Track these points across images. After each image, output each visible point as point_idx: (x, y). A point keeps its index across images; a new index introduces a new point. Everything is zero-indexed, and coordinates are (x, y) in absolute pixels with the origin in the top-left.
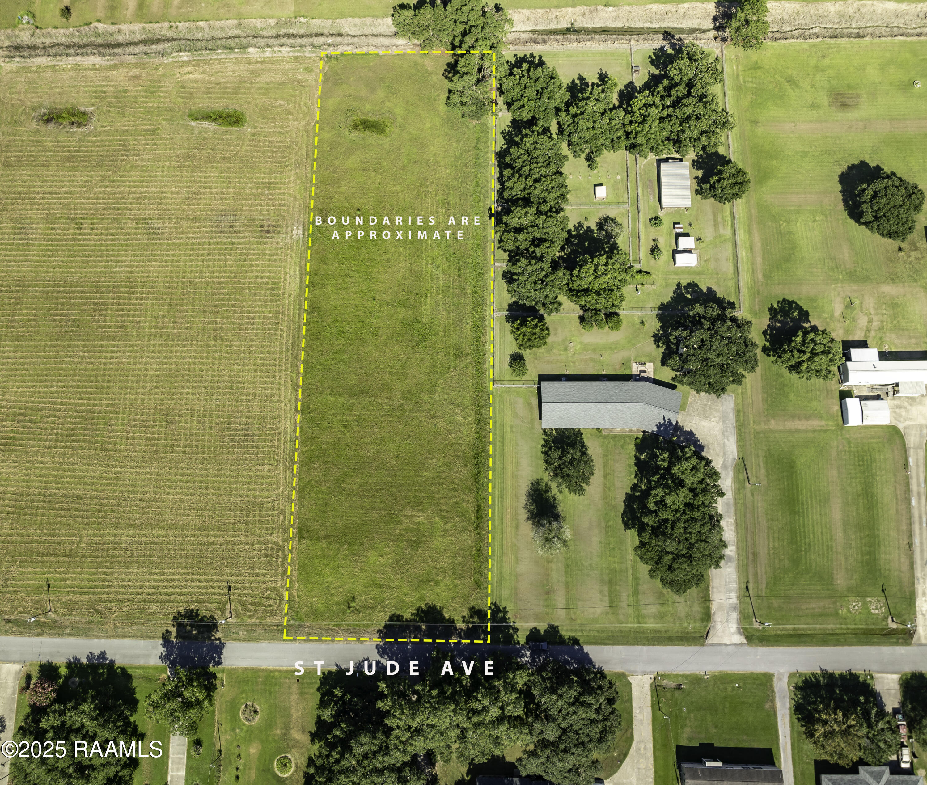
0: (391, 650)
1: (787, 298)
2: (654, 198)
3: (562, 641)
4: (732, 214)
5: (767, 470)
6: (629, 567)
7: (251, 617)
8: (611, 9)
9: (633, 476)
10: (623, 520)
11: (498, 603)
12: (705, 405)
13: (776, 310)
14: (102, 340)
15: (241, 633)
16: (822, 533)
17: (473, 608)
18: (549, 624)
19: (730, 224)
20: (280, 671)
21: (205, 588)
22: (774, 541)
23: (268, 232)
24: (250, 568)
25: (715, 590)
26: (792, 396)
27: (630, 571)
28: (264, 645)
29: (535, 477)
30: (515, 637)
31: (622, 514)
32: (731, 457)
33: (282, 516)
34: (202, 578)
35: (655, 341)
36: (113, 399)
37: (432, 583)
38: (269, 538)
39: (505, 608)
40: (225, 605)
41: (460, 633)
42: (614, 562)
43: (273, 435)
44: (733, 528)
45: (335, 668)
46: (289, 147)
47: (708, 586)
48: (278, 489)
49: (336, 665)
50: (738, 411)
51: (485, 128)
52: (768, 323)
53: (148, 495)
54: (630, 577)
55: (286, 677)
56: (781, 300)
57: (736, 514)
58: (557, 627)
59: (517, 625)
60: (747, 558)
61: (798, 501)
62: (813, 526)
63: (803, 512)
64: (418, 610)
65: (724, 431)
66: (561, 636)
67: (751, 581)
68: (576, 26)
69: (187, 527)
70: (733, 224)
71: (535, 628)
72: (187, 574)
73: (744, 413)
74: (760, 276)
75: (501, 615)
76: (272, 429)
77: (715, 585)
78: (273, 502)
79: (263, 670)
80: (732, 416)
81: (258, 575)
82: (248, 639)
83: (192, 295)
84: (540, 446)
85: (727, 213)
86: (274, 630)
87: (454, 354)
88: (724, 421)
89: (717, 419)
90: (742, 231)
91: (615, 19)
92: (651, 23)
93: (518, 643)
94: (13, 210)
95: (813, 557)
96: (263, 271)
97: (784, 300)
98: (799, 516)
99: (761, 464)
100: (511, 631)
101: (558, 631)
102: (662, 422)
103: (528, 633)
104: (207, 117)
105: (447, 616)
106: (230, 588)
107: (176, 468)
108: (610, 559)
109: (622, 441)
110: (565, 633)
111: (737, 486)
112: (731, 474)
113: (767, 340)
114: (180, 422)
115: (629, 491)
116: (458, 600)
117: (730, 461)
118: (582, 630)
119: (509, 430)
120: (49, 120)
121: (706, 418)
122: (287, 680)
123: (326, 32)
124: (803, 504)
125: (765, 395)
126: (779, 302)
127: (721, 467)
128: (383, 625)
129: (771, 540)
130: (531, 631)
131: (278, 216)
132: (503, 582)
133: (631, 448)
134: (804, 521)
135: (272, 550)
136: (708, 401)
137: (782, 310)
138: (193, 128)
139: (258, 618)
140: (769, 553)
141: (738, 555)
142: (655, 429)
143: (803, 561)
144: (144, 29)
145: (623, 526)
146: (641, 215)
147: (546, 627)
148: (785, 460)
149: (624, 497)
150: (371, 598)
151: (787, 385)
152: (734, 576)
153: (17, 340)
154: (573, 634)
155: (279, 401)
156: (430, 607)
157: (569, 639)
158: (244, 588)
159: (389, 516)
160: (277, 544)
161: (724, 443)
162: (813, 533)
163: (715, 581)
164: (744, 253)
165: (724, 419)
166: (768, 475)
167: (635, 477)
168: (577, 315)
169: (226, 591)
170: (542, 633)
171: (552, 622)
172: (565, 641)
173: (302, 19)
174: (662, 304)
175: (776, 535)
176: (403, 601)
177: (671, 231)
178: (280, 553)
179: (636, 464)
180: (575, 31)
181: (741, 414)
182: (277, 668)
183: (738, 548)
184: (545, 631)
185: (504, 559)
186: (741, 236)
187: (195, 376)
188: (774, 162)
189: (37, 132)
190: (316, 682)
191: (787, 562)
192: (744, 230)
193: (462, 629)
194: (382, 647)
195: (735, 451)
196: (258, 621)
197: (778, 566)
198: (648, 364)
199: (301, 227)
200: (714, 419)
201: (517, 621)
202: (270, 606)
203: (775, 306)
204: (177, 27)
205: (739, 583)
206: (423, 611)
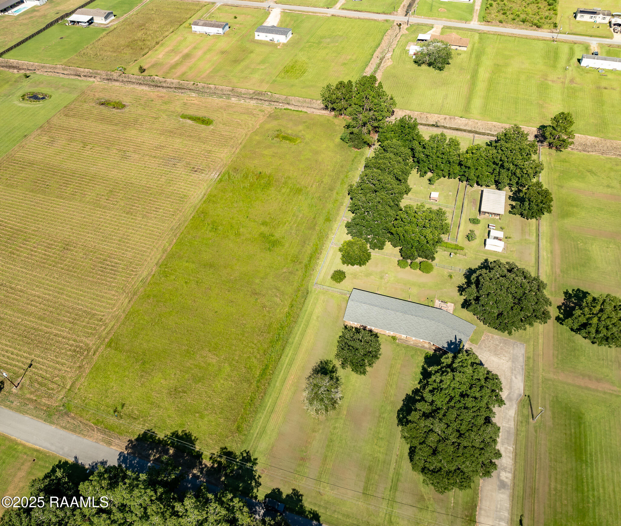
0: (131, 461)
1: (581, 289)
2: (476, 208)
3: (302, 511)
4: (538, 230)
5: (553, 413)
6: (393, 461)
7: (31, 393)
8: (464, 119)
9: (417, 382)
10: (398, 416)
11: (251, 452)
12: (497, 345)
13: (570, 295)
14: (57, 198)
15: (15, 403)
16: (614, 491)
17: (226, 448)
18: (294, 490)
19: (535, 235)
20: (24, 446)
21: (13, 359)
22: (556, 482)
23: (196, 171)
24: (56, 356)
25: (483, 512)
26: (583, 359)
27: (393, 465)
28: (27, 418)
29: (326, 358)
30: (255, 491)
31: (399, 411)
32: (517, 392)
33: (103, 327)
34: (15, 351)
35: (459, 291)
36: (39, 228)
37: (197, 415)
38: (84, 339)
39: (256, 459)
40: (18, 377)
41: (203, 469)
42: (380, 452)
43: (131, 275)
44: (511, 456)
45: (74, 459)
46: (232, 139)
47: (476, 506)
48: (112, 309)
49: (76, 458)
50: (529, 358)
51: (362, 154)
52: (563, 301)
53: (19, 287)
54: (392, 471)
55: (25, 453)
56: (576, 289)
57: (516, 444)
58: (302, 495)
59: (260, 480)
60: (524, 491)
61: (586, 451)
62: (603, 481)
63: (592, 464)
64: (173, 434)
65: (512, 370)
66: (302, 506)
67: (526, 515)
68: (439, 124)
69: (30, 314)
70: (538, 235)
71: (279, 490)
72: (6, 345)
73: (534, 360)
74: (558, 271)
75: (249, 465)
76: (133, 271)
77: (483, 507)
78: (103, 316)
79: (11, 440)
80: (521, 359)
81: (58, 363)
82: (18, 410)
83: (128, 190)
84: (338, 336)
85: (534, 228)
86: (42, 410)
87: (291, 260)
88: (513, 362)
89: (507, 358)
90: (544, 241)
91: (466, 125)
92: (491, 131)
93: (256, 497)
94: (54, 133)
95: (603, 514)
96: (181, 188)
97: (578, 290)
98: (586, 465)
99: (548, 406)
100: (253, 484)
101: (301, 500)
102: (454, 341)
103: (269, 492)
104: (190, 118)
105: (197, 448)
106: (30, 366)
107: (50, 276)
108: (376, 447)
109: (413, 352)
110: (308, 504)
111: (520, 418)
112: (515, 406)
113: (560, 312)
114: (72, 250)
115: (410, 393)
116: (214, 436)
117: (515, 395)
118: (326, 508)
119: (315, 318)
120: (102, 104)
121: (496, 355)
122: (25, 457)
123: (280, 101)
124: (591, 455)
125: (556, 353)
126: (573, 290)
127: (506, 398)
128: (136, 437)
129: (553, 479)
130: (274, 490)
131: (207, 165)
132: (264, 435)
133: (421, 361)
134: (592, 472)
135: (81, 348)
136: (500, 343)
137: (576, 295)
138: (180, 121)
139: (36, 396)
140: (550, 493)
141: (514, 484)
142: (446, 346)
143: (591, 514)
144: (179, 82)
145: (396, 421)
146: (463, 215)
147: (290, 492)
148: (573, 410)
149: (404, 397)
150: (138, 410)
151: (578, 350)
152: (507, 504)
153: (7, 186)
154: (316, 509)
155: (148, 256)
156: (186, 434)
157: (310, 512)
158: (41, 369)
159: (187, 351)
160: (87, 345)
161: (511, 379)
162: (604, 488)
163: (484, 502)
164: (545, 254)
165: (514, 359)
166: (554, 418)
167: (419, 383)
168: (397, 259)
169: (26, 367)
170: (284, 496)
171: (297, 488)
172: (304, 512)
173: (269, 93)
174: (470, 269)
175: (559, 477)
176: (164, 422)
177: (485, 228)
178: (86, 353)
179: (422, 373)
180: (437, 126)
181: (531, 361)
182: (24, 442)
183: (514, 477)
184: (288, 496)
185: (272, 416)
186: (544, 243)
187: (100, 229)
188: (575, 209)
189: (93, 107)
190: (47, 468)
191: (570, 509)
192: (547, 241)
193: (206, 466)
194: (124, 456)
195: (522, 388)
196: (34, 398)
197: (559, 510)
198: (449, 304)
199: (218, 174)
200: (504, 358)
201: (263, 476)
202: (53, 389)
203: (570, 292)
204: (197, 85)
205: (512, 514)
206: (177, 436)
